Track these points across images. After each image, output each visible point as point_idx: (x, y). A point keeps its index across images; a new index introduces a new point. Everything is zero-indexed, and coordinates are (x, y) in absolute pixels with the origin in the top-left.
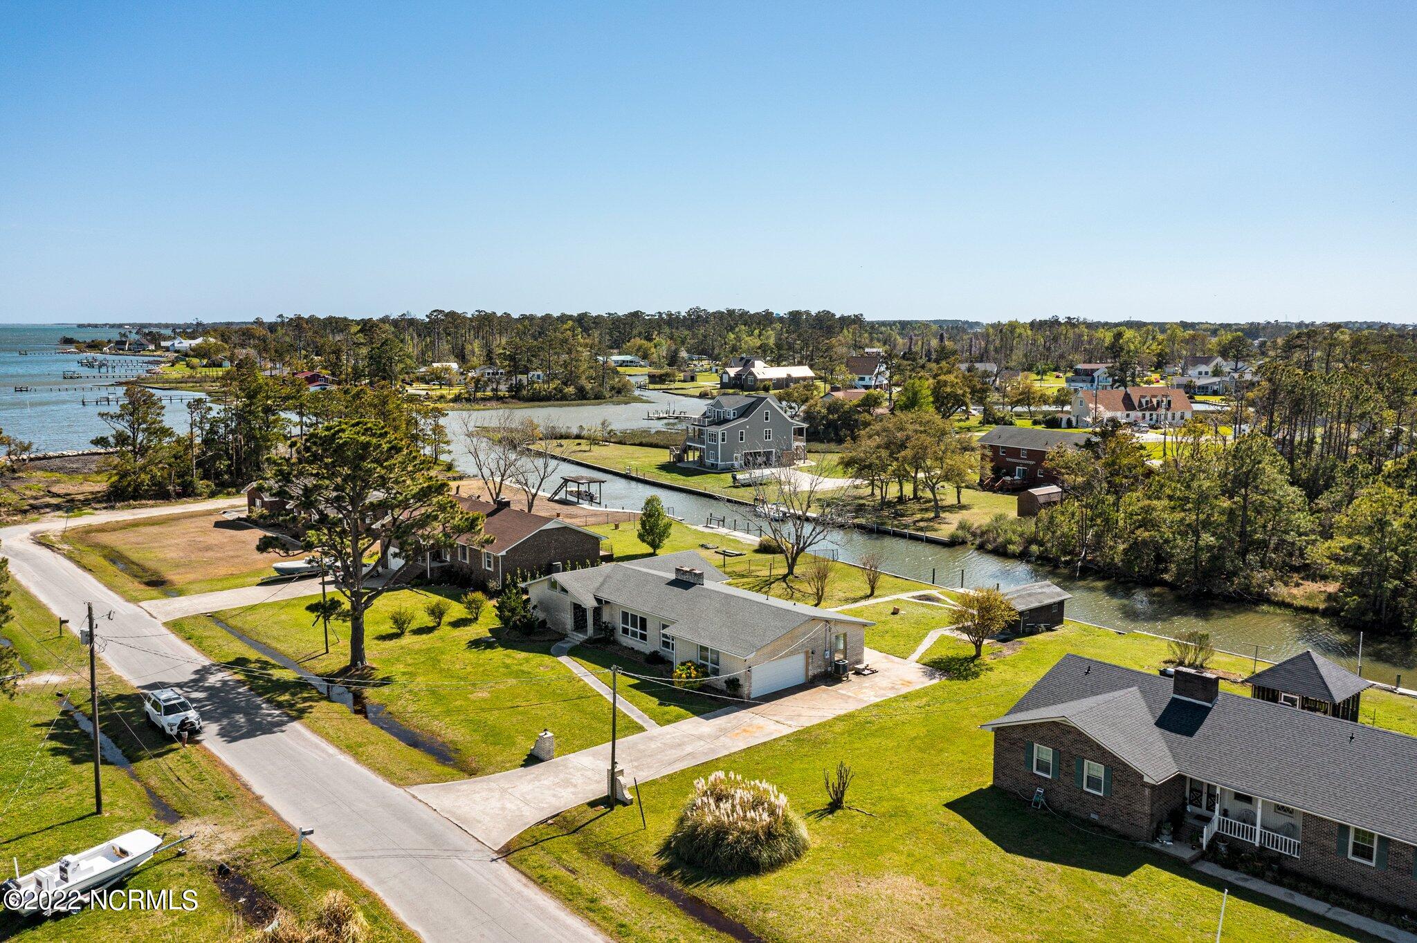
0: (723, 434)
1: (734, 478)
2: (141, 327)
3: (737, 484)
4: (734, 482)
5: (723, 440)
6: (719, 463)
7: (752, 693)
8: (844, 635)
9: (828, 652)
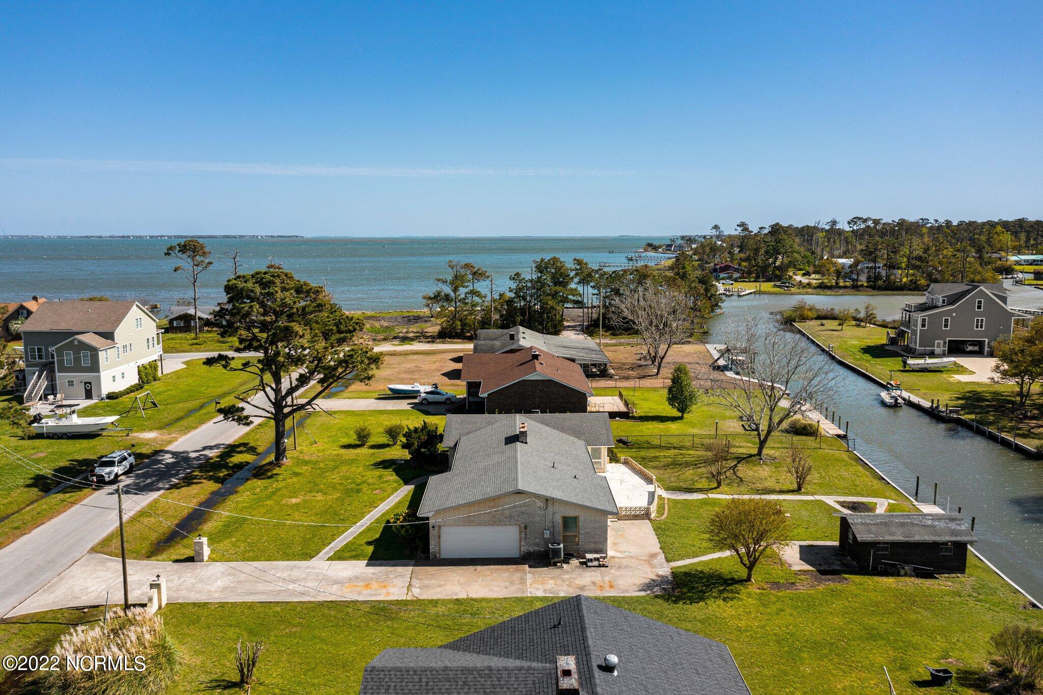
0: (924, 320)
1: (905, 363)
2: (683, 238)
3: (906, 369)
4: (905, 367)
5: (923, 325)
6: (918, 348)
7: (439, 553)
8: (576, 519)
9: (548, 532)
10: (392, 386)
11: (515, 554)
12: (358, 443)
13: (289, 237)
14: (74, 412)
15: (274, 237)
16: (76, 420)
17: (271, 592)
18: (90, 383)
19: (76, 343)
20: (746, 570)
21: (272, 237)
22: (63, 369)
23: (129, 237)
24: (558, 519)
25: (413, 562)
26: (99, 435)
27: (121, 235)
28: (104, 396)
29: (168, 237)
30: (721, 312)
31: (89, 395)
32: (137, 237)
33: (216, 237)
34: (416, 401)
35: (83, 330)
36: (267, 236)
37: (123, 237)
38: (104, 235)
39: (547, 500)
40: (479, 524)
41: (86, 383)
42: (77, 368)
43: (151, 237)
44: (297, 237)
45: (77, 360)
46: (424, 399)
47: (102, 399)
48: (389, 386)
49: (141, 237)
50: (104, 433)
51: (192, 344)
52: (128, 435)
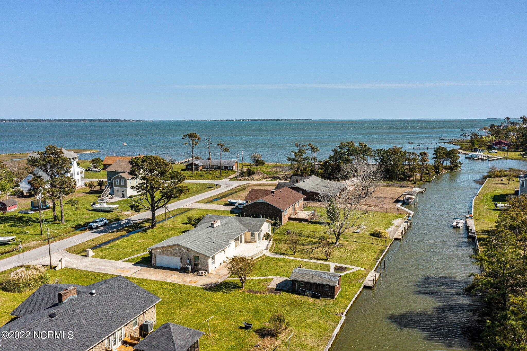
5: (523, 186)
7: (155, 263)
8: (198, 257)
9: (188, 261)
10: (229, 200)
11: (179, 267)
12: (188, 222)
13: (305, 120)
14: (104, 202)
15: (298, 120)
16: (105, 205)
17: (96, 269)
18: (124, 191)
19: (120, 176)
20: (242, 284)
21: (297, 120)
22: (116, 186)
23: (233, 120)
24: (192, 256)
25: (146, 265)
26: (112, 211)
27: (230, 119)
28: (128, 197)
29: (250, 120)
30: (460, 169)
31: (123, 197)
32: (237, 120)
33: (271, 120)
34: (234, 207)
35: (125, 171)
36: (295, 120)
37: (231, 120)
38: (224, 119)
39: (188, 249)
40: (167, 255)
41: (122, 191)
42: (120, 186)
43: (243, 120)
44: (309, 120)
45: (120, 182)
46: (237, 207)
47: (127, 198)
48: (228, 200)
49: (238, 120)
50: (115, 211)
51: (190, 176)
52: (121, 212)
